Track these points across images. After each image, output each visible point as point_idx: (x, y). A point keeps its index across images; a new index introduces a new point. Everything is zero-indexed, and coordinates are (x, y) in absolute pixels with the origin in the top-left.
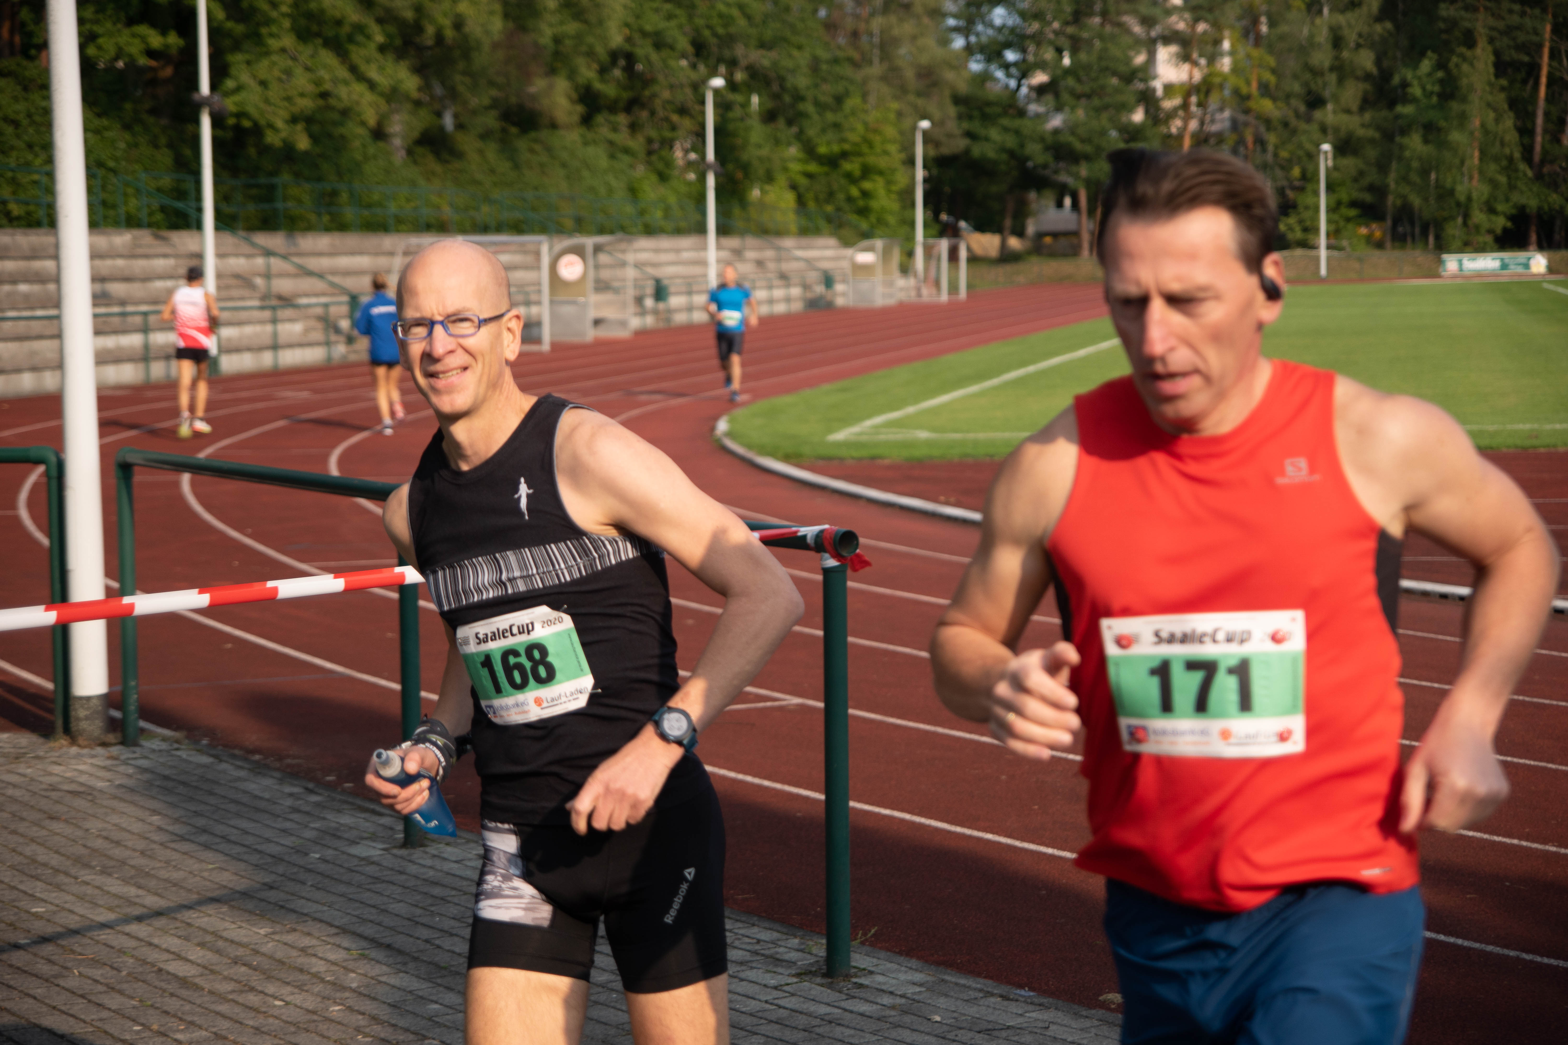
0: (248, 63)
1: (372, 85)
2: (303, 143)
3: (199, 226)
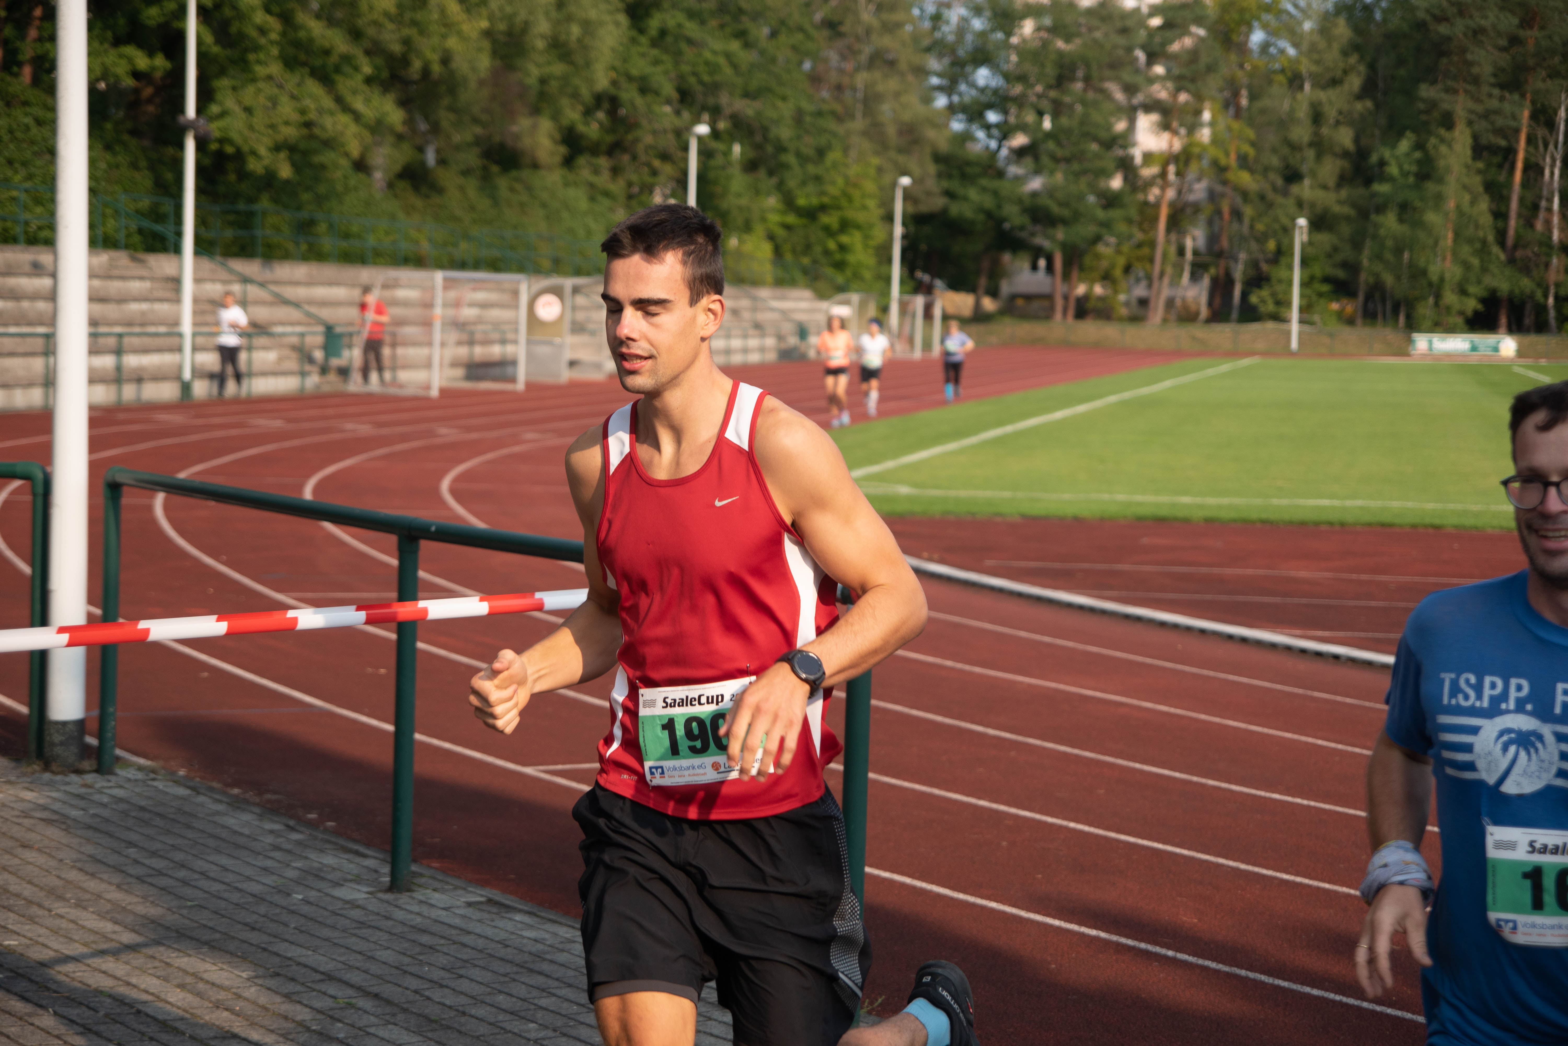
0: (234, 89)
1: (357, 117)
2: (285, 172)
3: (177, 249)
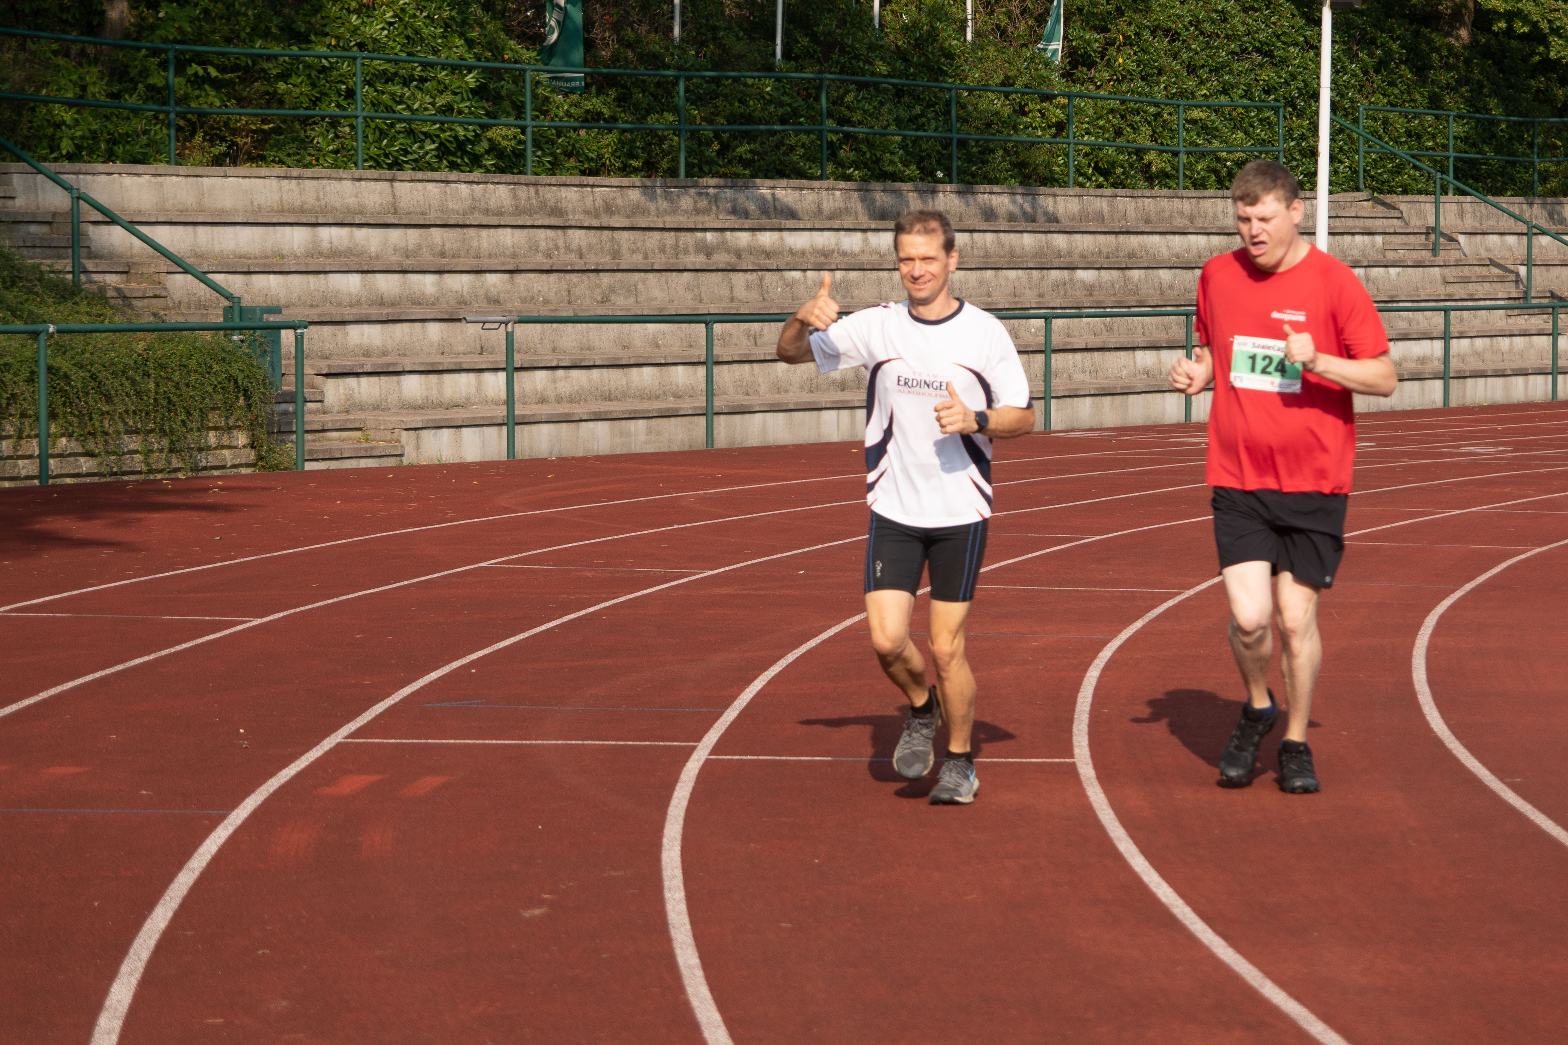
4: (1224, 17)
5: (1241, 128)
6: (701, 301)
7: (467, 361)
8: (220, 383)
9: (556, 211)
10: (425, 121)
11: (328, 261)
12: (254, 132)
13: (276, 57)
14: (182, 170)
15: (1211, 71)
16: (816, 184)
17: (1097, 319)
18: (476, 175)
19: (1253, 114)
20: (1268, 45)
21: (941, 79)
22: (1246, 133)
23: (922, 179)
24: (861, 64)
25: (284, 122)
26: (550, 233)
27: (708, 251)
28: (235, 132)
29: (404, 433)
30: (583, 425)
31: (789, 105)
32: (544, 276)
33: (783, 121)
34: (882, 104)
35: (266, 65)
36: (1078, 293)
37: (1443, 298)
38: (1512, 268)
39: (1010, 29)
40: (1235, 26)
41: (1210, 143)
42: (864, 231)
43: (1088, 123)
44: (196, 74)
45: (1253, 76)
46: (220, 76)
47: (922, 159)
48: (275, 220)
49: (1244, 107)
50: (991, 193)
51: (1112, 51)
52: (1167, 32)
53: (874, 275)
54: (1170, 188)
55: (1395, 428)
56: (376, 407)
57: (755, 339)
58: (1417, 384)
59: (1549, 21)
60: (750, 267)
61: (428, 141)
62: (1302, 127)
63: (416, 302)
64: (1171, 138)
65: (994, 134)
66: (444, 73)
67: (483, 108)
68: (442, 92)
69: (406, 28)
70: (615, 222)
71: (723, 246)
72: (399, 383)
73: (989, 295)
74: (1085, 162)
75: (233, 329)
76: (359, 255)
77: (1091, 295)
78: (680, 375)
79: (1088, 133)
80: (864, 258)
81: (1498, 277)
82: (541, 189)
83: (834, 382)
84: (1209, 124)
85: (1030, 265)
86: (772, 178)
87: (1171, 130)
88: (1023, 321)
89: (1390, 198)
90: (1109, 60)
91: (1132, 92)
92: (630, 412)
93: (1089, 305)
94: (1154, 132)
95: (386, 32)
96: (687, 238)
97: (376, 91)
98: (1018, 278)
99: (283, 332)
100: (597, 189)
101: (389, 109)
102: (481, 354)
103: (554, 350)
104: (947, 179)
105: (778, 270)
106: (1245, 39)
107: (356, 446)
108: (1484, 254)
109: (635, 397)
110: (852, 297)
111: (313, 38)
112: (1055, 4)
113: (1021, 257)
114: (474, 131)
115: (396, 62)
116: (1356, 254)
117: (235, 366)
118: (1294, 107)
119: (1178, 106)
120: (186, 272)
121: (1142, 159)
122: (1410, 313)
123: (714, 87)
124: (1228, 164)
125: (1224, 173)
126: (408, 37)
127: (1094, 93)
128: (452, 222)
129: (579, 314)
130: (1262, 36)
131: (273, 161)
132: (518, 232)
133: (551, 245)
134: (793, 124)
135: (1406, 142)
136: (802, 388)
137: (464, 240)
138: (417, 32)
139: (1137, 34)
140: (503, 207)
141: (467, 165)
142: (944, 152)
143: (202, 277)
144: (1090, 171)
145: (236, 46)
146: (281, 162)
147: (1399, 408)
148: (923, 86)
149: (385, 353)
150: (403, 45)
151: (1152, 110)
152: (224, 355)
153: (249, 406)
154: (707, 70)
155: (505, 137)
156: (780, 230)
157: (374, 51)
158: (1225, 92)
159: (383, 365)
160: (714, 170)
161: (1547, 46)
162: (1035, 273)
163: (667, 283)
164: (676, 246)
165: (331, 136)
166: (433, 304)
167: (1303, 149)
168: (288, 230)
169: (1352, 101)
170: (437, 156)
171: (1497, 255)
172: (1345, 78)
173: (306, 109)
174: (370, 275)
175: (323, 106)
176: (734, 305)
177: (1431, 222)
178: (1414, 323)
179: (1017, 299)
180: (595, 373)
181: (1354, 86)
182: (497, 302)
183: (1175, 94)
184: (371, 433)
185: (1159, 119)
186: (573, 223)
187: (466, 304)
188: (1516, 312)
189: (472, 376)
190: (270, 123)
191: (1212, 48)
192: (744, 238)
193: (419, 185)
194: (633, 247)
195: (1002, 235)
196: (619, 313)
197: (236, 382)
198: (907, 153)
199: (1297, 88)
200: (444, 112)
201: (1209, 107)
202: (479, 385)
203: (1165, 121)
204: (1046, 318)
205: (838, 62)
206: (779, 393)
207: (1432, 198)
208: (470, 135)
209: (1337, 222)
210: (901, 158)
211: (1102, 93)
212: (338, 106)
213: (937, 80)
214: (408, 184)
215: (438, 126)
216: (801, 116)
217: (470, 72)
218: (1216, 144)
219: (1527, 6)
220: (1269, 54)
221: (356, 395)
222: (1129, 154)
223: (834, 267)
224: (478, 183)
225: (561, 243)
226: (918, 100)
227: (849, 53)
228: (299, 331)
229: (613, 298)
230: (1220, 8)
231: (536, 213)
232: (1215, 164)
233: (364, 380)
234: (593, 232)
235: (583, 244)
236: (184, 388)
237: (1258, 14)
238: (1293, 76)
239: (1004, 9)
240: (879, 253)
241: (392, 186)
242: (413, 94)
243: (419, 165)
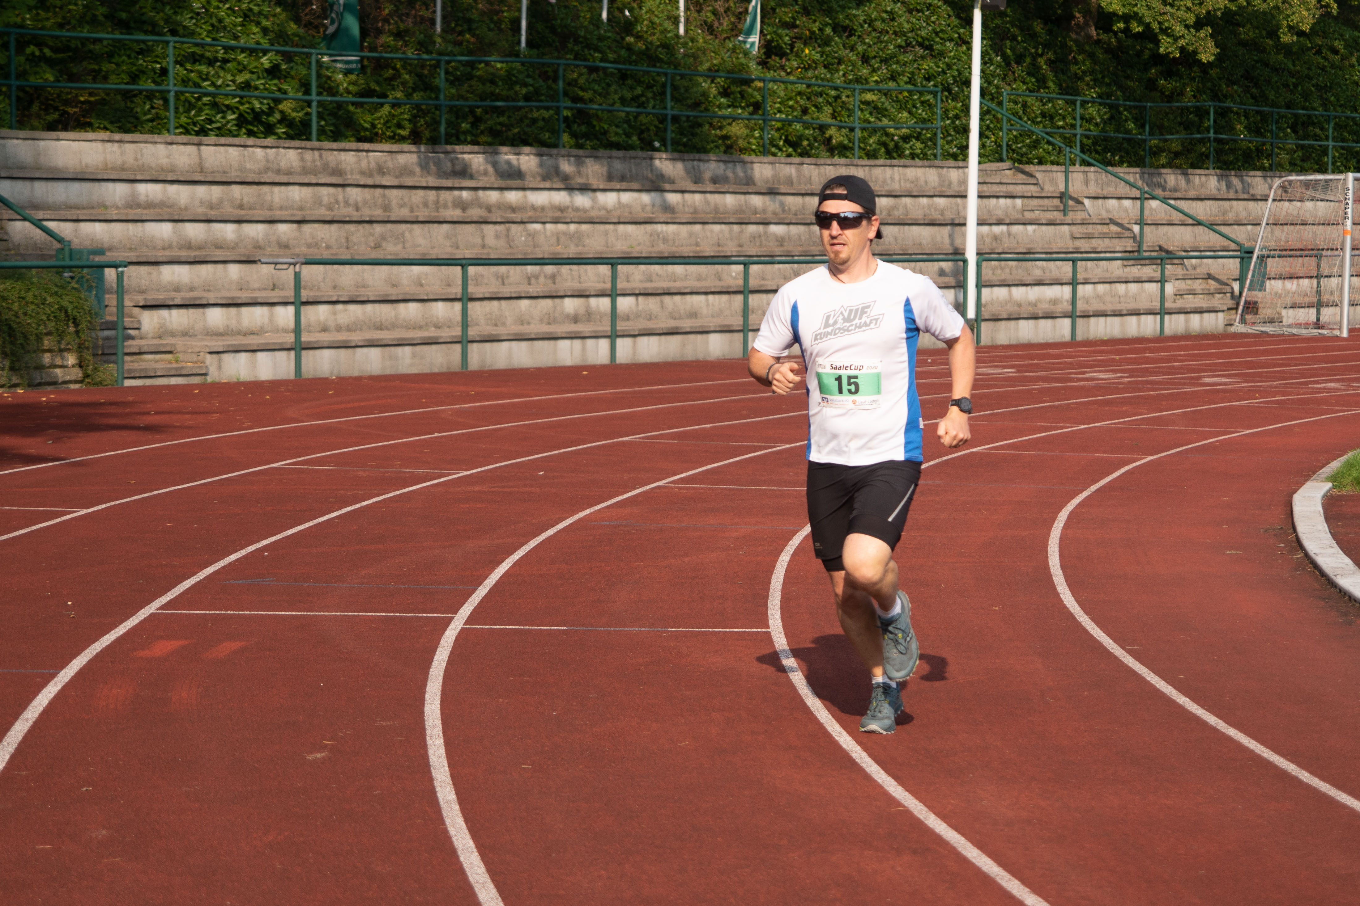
4: (893, 16)
5: (906, 109)
6: (457, 248)
7: (261, 296)
8: (53, 312)
9: (337, 172)
10: (227, 95)
11: (145, 212)
12: (82, 103)
13: (100, 40)
14: (22, 134)
15: (881, 61)
16: (554, 151)
17: (787, 266)
18: (270, 141)
19: (915, 97)
20: (928, 39)
21: (658, 65)
22: (910, 113)
23: (642, 149)
24: (592, 52)
25: (108, 95)
26: (332, 190)
27: (464, 206)
28: (67, 103)
29: (208, 356)
30: (359, 350)
31: (531, 85)
32: (326, 226)
33: (527, 98)
34: (609, 85)
35: (92, 47)
36: (771, 244)
37: (1071, 250)
38: (1128, 226)
39: (716, 24)
40: (900, 25)
41: (880, 120)
42: (594, 190)
43: (780, 103)
44: (33, 54)
45: (916, 66)
46: (54, 56)
47: (642, 132)
48: (99, 177)
49: (910, 92)
50: (700, 160)
51: (799, 45)
52: (845, 28)
53: (602, 227)
54: (847, 157)
55: (1032, 357)
56: (185, 334)
57: (503, 279)
58: (1049, 322)
59: (1159, 23)
60: (499, 220)
61: (229, 112)
62: (956, 108)
63: (219, 247)
64: (849, 116)
65: (702, 112)
66: (243, 55)
67: (275, 85)
68: (241, 71)
69: (211, 17)
70: (386, 181)
71: (477, 203)
72: (204, 314)
73: (697, 245)
74: (777, 135)
75: (64, 267)
76: (170, 206)
77: (782, 245)
78: (440, 309)
79: (780, 111)
80: (594, 214)
81: (1117, 233)
82: (324, 153)
83: (568, 316)
84: (879, 105)
85: (732, 220)
86: (517, 146)
87: (848, 110)
88: (725, 267)
89: (1028, 168)
90: (797, 52)
91: (817, 78)
92: (398, 339)
93: (779, 253)
94: (834, 111)
95: (194, 21)
96: (446, 196)
97: (186, 69)
98: (722, 231)
99: (107, 270)
100: (371, 154)
101: (197, 85)
102: (273, 290)
103: (335, 287)
104: (663, 148)
105: (522, 222)
106: (910, 35)
107: (168, 366)
108: (1105, 215)
109: (402, 327)
110: (584, 246)
111: (132, 25)
112: (753, 3)
113: (724, 213)
114: (268, 104)
115: (202, 46)
116: (1000, 214)
117: (67, 298)
118: (949, 91)
119: (854, 90)
120: (25, 219)
121: (824, 133)
122: (1044, 263)
123: (469, 69)
124: (896, 138)
125: (892, 145)
126: (212, 25)
127: (786, 78)
128: (249, 180)
129: (356, 257)
130: (923, 33)
131: (99, 128)
132: (304, 189)
133: (332, 200)
134: (536, 101)
135: (1041, 122)
136: (541, 321)
137: (259, 195)
138: (220, 21)
139: (820, 30)
140: (292, 168)
141: (262, 133)
142: (661, 126)
143: (38, 224)
144: (781, 143)
145: (68, 30)
146: (106, 128)
147: (1035, 341)
148: (644, 71)
149: (192, 289)
150: (209, 32)
151: (833, 93)
152: (56, 289)
153: (77, 332)
154: (463, 55)
155: (294, 110)
156: (524, 189)
157: (184, 36)
158: (893, 78)
159: (191, 299)
160: (469, 139)
161: (1157, 43)
162: (736, 227)
163: (429, 232)
164: (437, 202)
165: (147, 107)
166: (233, 248)
167: (957, 126)
168: (110, 185)
169: (997, 87)
170: (236, 125)
171: (1115, 216)
172: (992, 68)
173: (127, 83)
174: (180, 224)
175: (141, 83)
176: (486, 251)
177: (1062, 188)
178: (1047, 271)
179: (720, 249)
180: (369, 307)
181: (999, 75)
182: (287, 247)
183: (851, 81)
184: (181, 356)
185: (839, 101)
186: (351, 182)
187: (260, 248)
188: (1131, 263)
189: (265, 309)
190: (96, 95)
191: (881, 42)
192: (493, 196)
193: (222, 149)
194: (401, 202)
195: (708, 196)
196: (389, 257)
197: (66, 312)
198: (630, 126)
199: (953, 76)
200: (242, 89)
201: (879, 91)
202: (272, 316)
203: (843, 102)
204: (745, 264)
205: (572, 50)
206: (522, 324)
207: (1062, 168)
208: (265, 108)
209: (984, 188)
210: (624, 130)
211: (792, 78)
212: (154, 82)
213: (655, 66)
214: (213, 148)
215: (237, 99)
216: (542, 95)
217: (265, 54)
218: (885, 122)
219: (1141, 10)
220: (930, 48)
221: (168, 324)
222: (814, 129)
223: (568, 220)
224: (271, 147)
225: (340, 198)
226: (639, 82)
227: (582, 43)
228: (120, 269)
229: (384, 244)
230: (889, 9)
231: (320, 173)
232: (884, 138)
233: (175, 312)
234: (367, 190)
235: (359, 199)
236: (22, 317)
237: (920, 14)
238: (949, 67)
239: (710, 8)
240: (606, 209)
241: (199, 150)
242: (217, 73)
243: (222, 132)
